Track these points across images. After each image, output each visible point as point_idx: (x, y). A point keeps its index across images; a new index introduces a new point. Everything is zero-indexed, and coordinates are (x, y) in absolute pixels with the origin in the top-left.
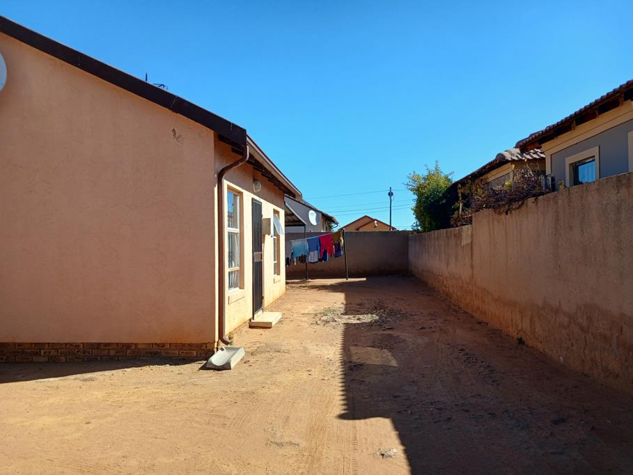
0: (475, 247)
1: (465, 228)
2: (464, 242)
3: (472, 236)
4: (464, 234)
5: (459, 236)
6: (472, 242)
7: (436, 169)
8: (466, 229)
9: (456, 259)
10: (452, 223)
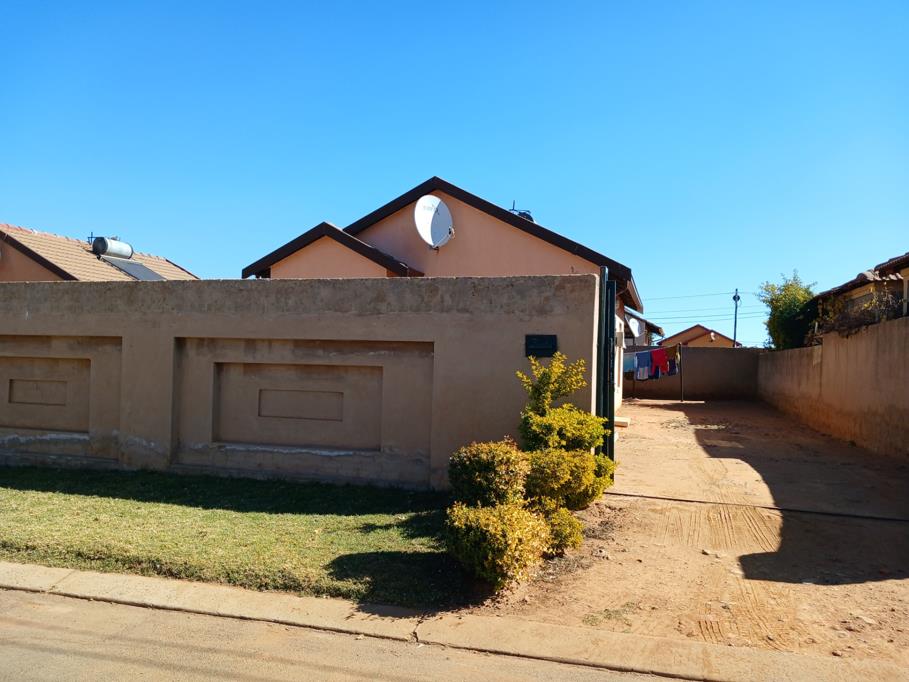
0: (824, 368)
1: (816, 347)
2: (815, 362)
3: (822, 356)
4: (815, 354)
5: (810, 356)
6: (821, 362)
7: (795, 279)
8: (817, 349)
9: (808, 378)
10: (806, 342)
